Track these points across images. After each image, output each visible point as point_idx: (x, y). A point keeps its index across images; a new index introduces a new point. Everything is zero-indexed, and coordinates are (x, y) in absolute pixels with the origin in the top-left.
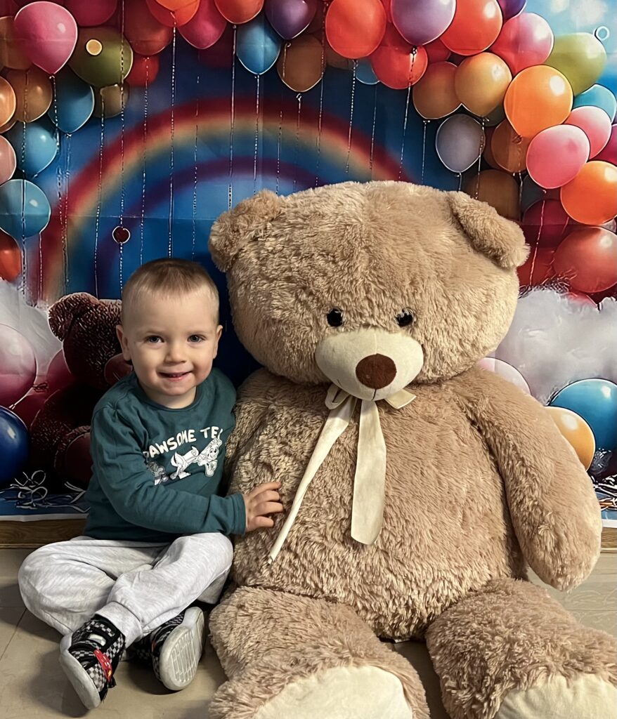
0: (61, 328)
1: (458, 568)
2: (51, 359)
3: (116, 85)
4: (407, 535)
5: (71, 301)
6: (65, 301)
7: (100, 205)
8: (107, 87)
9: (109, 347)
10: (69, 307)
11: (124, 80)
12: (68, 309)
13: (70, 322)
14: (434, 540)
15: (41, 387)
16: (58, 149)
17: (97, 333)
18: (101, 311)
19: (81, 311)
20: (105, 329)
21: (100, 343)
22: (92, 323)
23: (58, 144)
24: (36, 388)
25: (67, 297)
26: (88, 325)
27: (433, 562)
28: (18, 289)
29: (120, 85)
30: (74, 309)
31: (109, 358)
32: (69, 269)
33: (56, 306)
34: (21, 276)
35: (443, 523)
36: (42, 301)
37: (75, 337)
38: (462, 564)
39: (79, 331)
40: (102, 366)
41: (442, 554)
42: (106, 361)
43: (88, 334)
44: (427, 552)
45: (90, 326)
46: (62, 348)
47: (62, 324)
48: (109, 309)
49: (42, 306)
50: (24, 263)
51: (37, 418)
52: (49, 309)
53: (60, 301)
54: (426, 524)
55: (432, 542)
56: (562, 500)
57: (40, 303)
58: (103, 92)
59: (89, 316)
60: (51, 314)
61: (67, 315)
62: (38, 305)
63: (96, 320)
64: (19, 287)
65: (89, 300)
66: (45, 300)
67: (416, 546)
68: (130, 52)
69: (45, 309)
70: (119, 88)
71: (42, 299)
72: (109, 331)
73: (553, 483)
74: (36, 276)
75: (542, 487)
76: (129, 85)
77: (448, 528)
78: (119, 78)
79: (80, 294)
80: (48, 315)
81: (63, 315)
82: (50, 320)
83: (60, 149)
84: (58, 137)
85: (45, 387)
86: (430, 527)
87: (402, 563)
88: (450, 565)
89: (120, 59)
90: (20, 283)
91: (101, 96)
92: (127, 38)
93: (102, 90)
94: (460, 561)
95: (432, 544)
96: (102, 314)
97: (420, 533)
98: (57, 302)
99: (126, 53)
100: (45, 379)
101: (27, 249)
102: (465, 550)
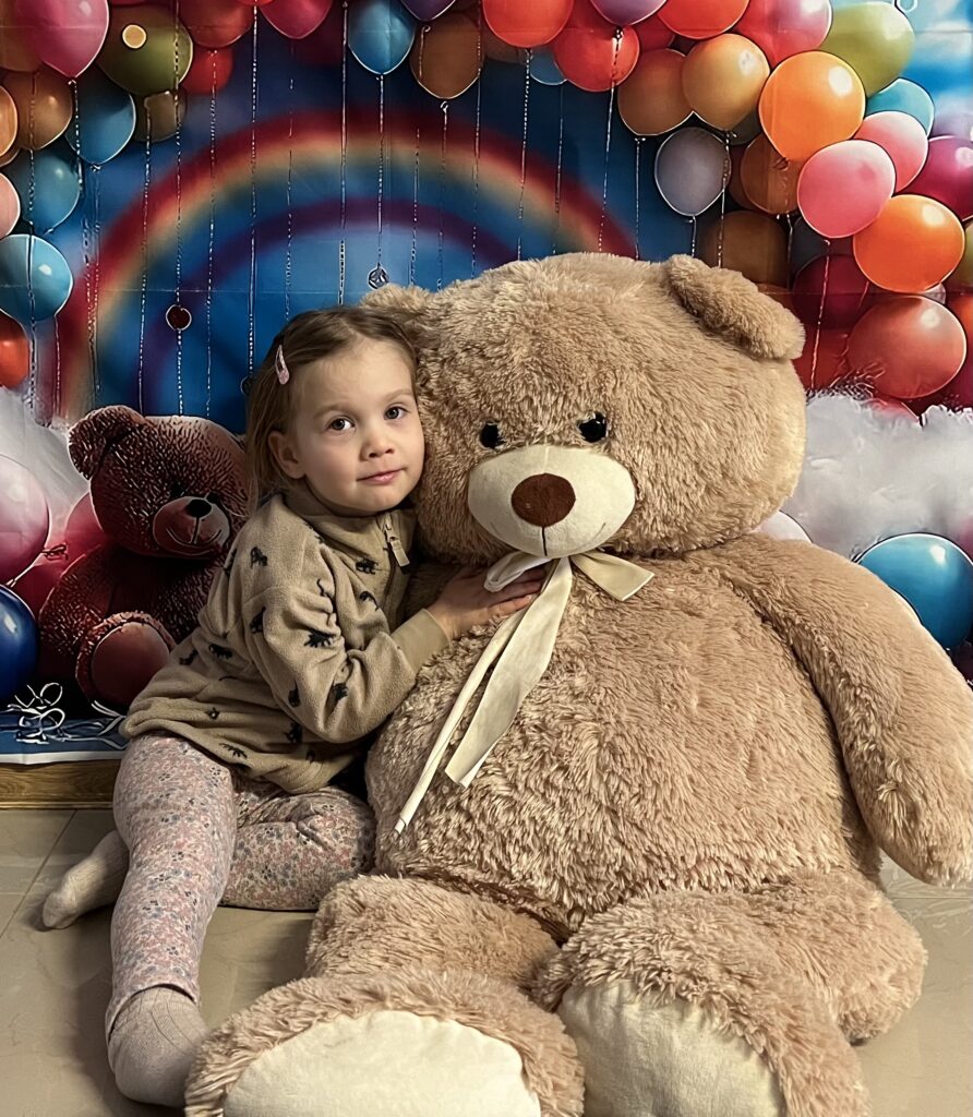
0: (88, 459)
1: (739, 843)
2: (73, 507)
3: (167, 93)
4: (649, 783)
5: (103, 418)
6: (94, 418)
7: (145, 272)
8: (154, 96)
9: (161, 488)
10: (100, 427)
11: (180, 85)
12: (99, 431)
13: (102, 451)
14: (696, 794)
15: (56, 551)
16: (81, 188)
17: (143, 467)
18: (148, 434)
19: (118, 432)
20: (154, 461)
21: (147, 483)
22: (135, 453)
23: (80, 181)
24: (49, 553)
25: (97, 412)
26: (129, 455)
27: (693, 828)
28: (23, 400)
29: (173, 92)
30: (107, 430)
31: (160, 506)
32: (99, 371)
33: (81, 427)
34: (29, 380)
35: (713, 767)
36: (58, 418)
37: (109, 473)
38: (746, 836)
39: (115, 465)
40: (150, 519)
41: (710, 817)
42: (156, 511)
43: (128, 468)
44: (684, 812)
45: (132, 456)
46: (90, 491)
47: (89, 453)
48: (159, 430)
49: (59, 425)
50: (33, 360)
51: (49, 601)
52: (70, 430)
53: (86, 418)
54: (682, 765)
55: (693, 797)
56: (917, 737)
57: (56, 421)
58: (149, 103)
59: (131, 441)
60: (73, 437)
61: (97, 440)
62: (54, 423)
63: (141, 447)
64: (25, 397)
65: (129, 417)
66: (64, 417)
67: (665, 801)
68: (189, 44)
69: (65, 431)
70: (171, 97)
71: (59, 415)
72: (160, 465)
73: (899, 708)
74: (50, 381)
75: (881, 718)
76: (187, 92)
77: (720, 775)
78: (172, 82)
79: (116, 407)
80: (68, 440)
81: (91, 439)
82: (70, 447)
83: (84, 190)
84: (80, 171)
85: (62, 551)
86: (688, 770)
87: (641, 830)
88: (725, 838)
89: (173, 53)
90: (26, 392)
91: (146, 110)
92: (183, 22)
93: (146, 100)
94: (743, 830)
95: (692, 800)
96: (149, 439)
97: (672, 781)
98: (82, 420)
99: (183, 44)
100: (63, 538)
101: (38, 338)
102: (752, 814)
